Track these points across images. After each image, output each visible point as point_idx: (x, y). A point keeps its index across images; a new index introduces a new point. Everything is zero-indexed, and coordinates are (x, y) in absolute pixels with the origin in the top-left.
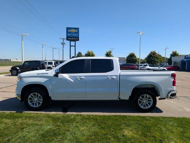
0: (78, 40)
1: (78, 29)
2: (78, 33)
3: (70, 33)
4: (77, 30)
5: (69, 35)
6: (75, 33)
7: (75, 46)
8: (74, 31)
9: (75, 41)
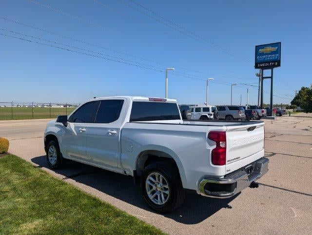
0: (279, 65)
1: (278, 44)
2: (278, 52)
3: (263, 54)
4: (277, 48)
5: (260, 58)
6: (272, 53)
7: (271, 77)
8: (269, 49)
9: (271, 67)
